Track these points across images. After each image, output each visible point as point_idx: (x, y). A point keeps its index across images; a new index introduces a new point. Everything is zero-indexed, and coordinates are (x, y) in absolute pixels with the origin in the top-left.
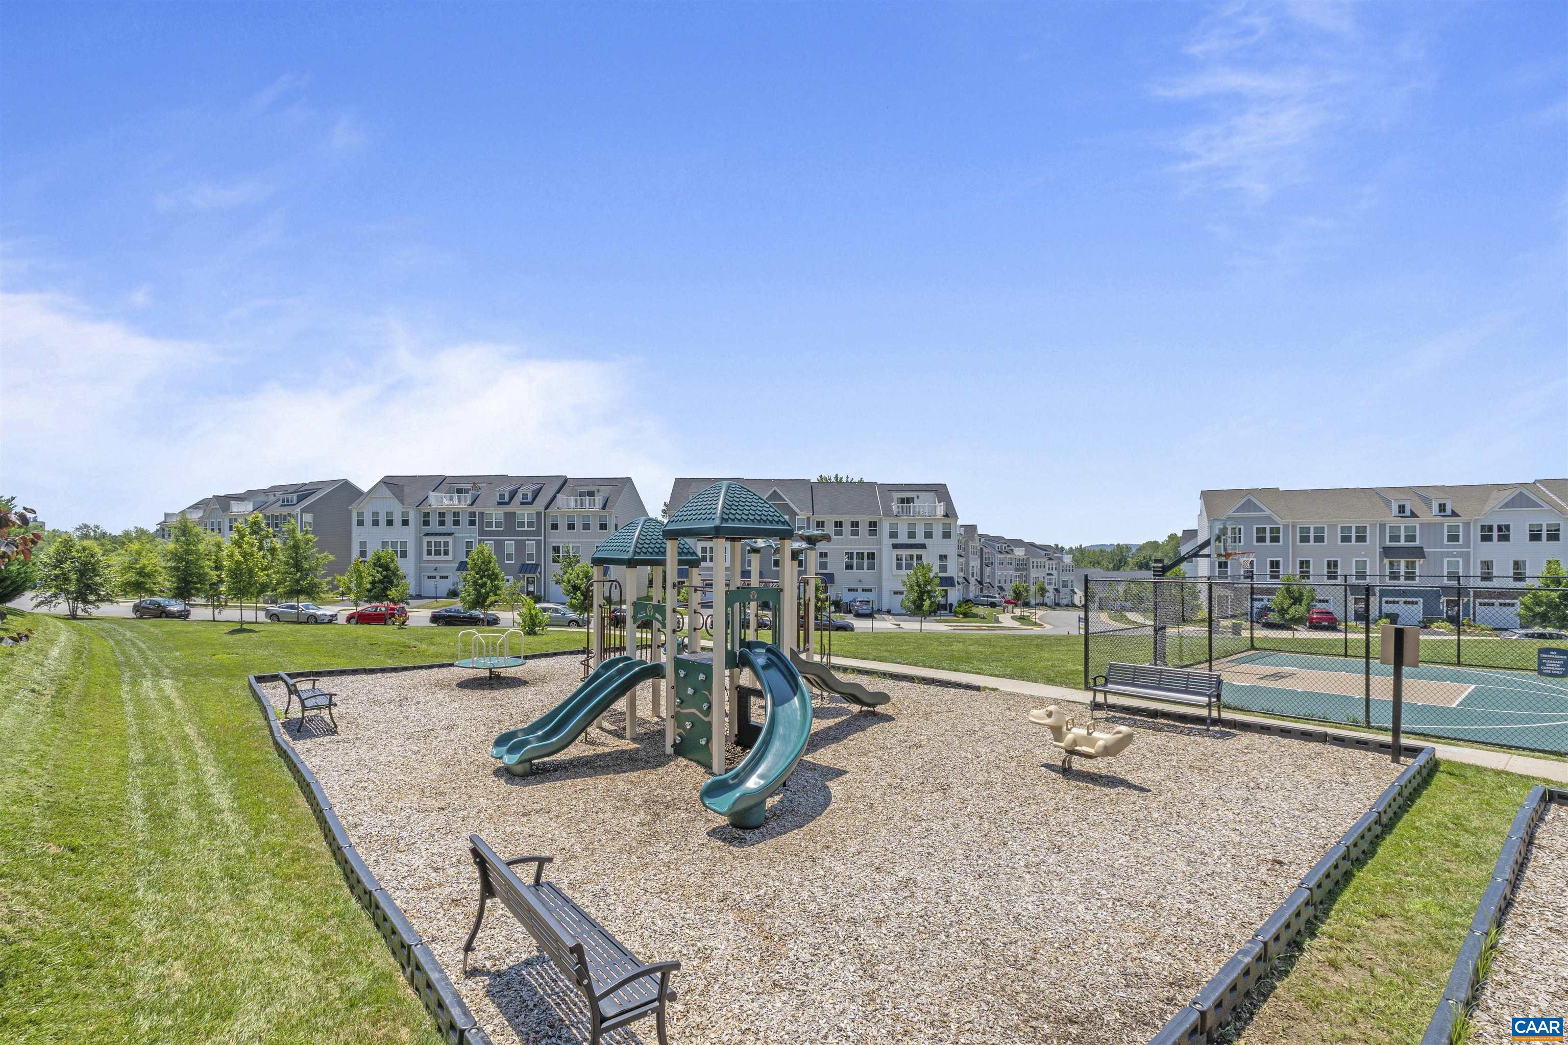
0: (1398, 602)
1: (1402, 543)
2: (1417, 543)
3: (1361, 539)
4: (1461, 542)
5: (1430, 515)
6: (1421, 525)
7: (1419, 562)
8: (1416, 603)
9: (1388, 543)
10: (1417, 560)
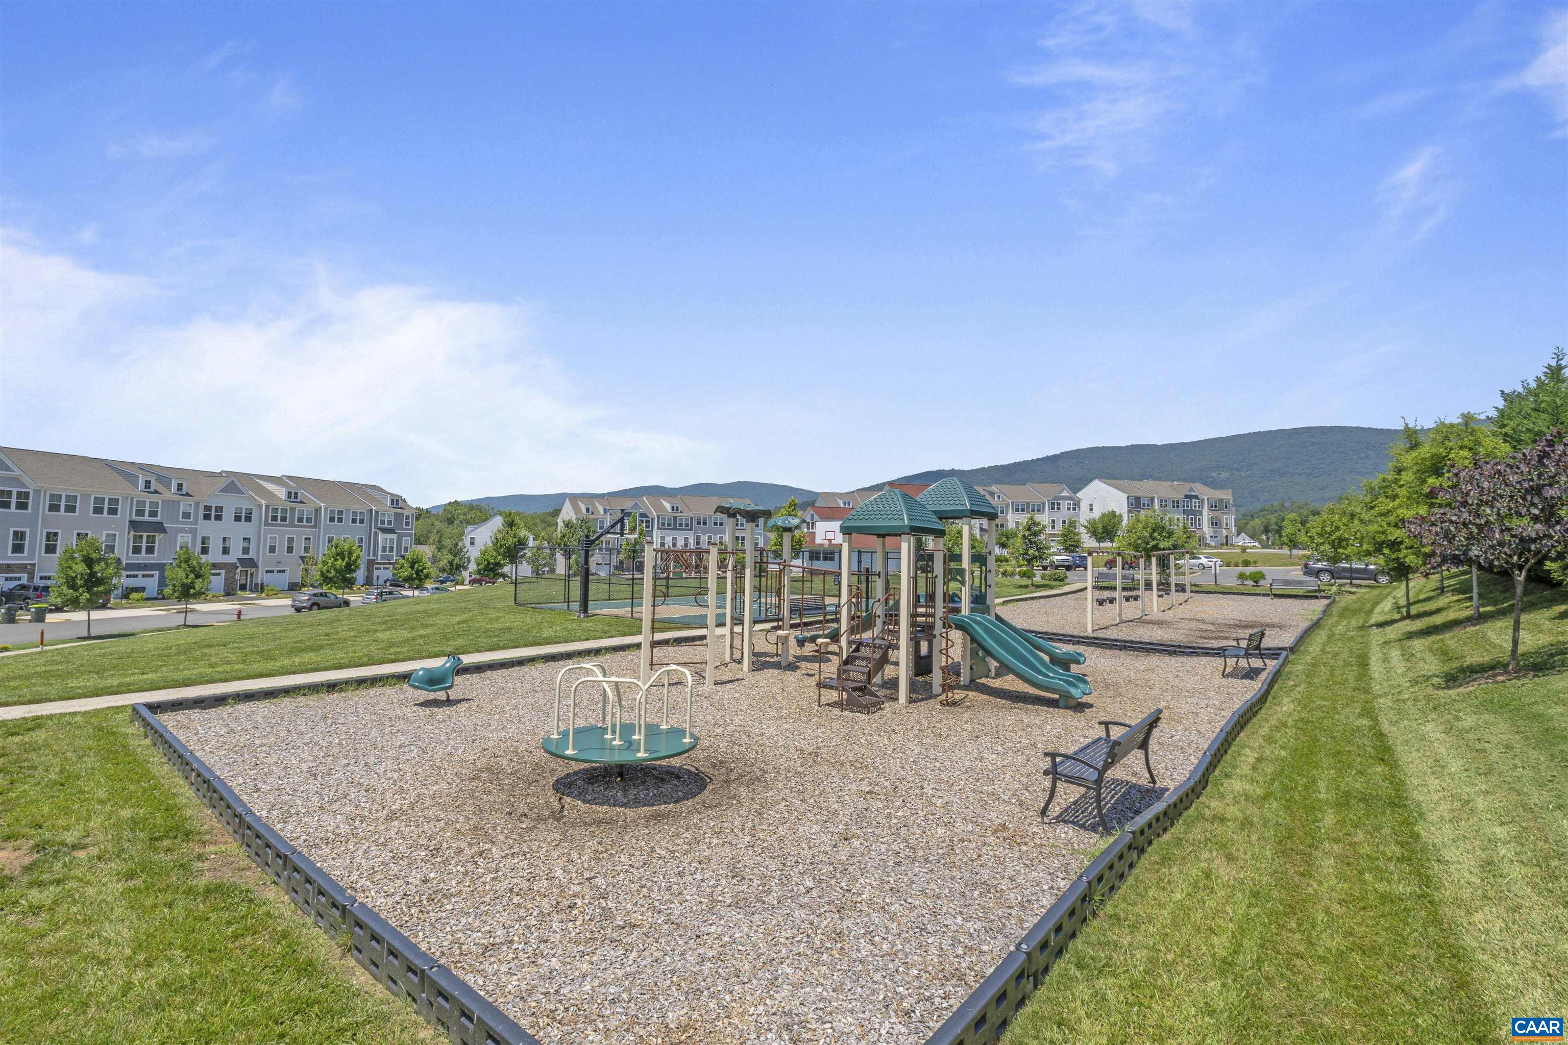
0: (137, 576)
1: (146, 518)
2: (158, 519)
3: (112, 511)
4: (192, 520)
5: (171, 494)
6: (163, 501)
7: (159, 537)
8: (152, 576)
9: (135, 518)
10: (157, 534)
